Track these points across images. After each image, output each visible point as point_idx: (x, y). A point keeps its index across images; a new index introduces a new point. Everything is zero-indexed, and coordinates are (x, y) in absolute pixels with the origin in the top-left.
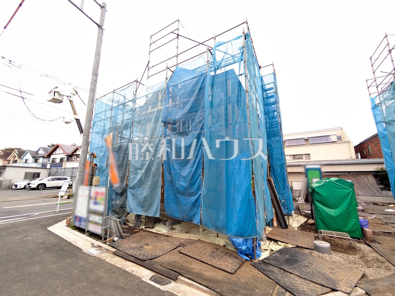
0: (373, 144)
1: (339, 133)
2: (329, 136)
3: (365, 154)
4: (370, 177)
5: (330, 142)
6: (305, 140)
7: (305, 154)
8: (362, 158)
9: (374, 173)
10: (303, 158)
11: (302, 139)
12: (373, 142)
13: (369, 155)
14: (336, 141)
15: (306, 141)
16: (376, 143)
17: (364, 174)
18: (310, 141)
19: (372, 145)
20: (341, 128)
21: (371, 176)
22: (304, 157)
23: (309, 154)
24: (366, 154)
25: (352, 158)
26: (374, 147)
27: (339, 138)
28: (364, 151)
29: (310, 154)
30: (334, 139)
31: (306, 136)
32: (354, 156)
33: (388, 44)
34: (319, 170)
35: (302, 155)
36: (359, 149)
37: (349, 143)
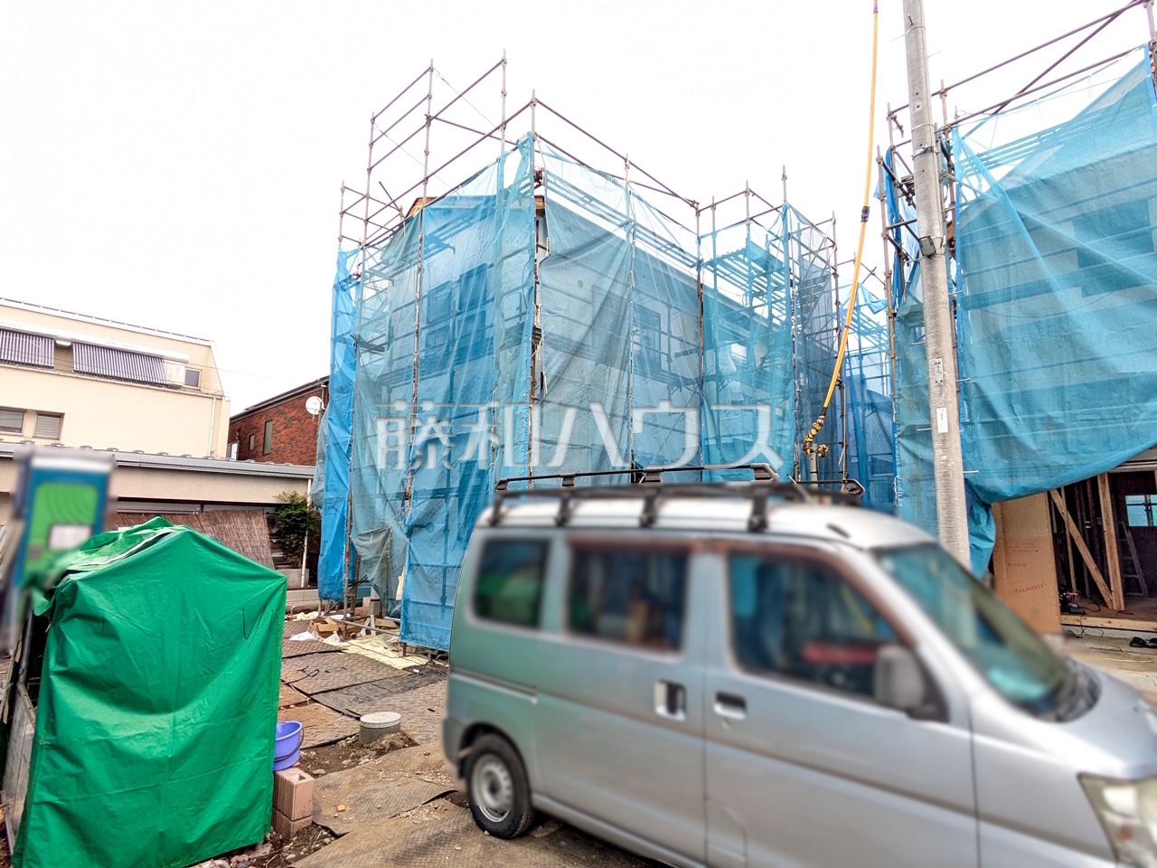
0: (282, 420)
1: (195, 358)
2: (160, 358)
3: (252, 447)
4: (258, 523)
5: (161, 385)
6: (58, 347)
7: (40, 414)
8: (241, 457)
9: (271, 510)
10: (20, 430)
11: (42, 342)
12: (284, 413)
13: (263, 452)
14: (179, 387)
15: (63, 355)
16: (289, 415)
17: (244, 512)
18: (81, 359)
19: (278, 420)
20: (207, 344)
21: (262, 521)
22: (29, 426)
23: (60, 416)
24: (255, 447)
25: (214, 455)
26: (281, 428)
27: (193, 378)
28: (252, 438)
29: (66, 417)
30: (176, 375)
31: (65, 333)
32: (221, 450)
33: (429, 97)
34: (101, 482)
35: (23, 412)
36: (239, 431)
37: (219, 401)
